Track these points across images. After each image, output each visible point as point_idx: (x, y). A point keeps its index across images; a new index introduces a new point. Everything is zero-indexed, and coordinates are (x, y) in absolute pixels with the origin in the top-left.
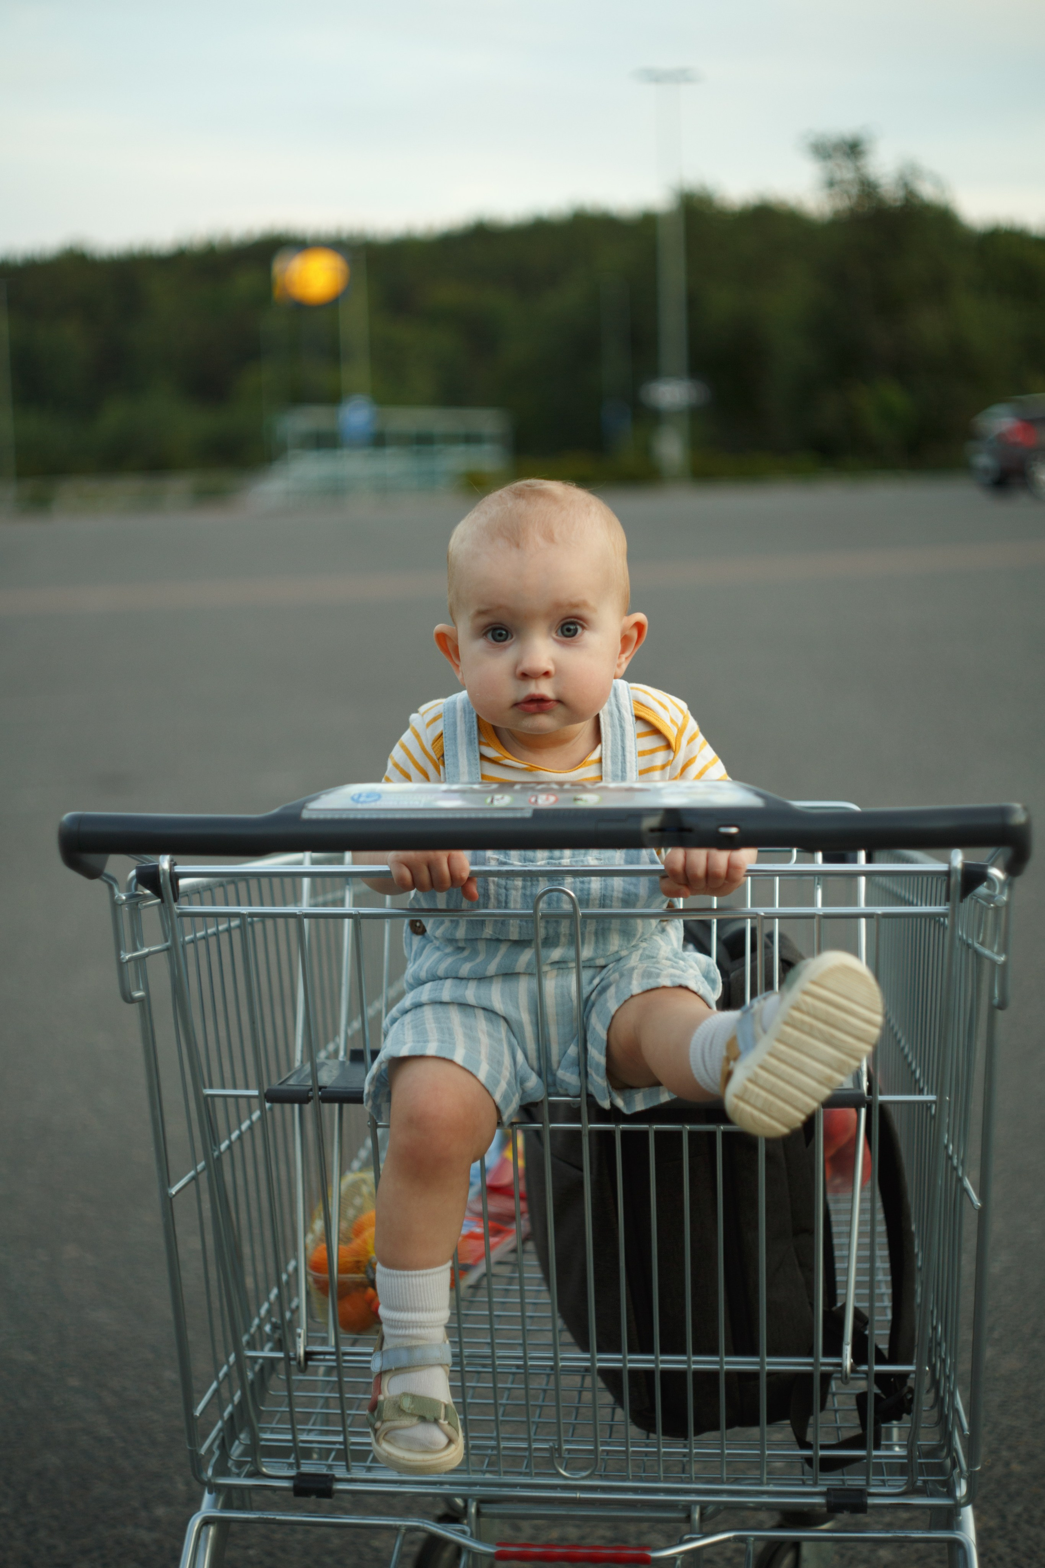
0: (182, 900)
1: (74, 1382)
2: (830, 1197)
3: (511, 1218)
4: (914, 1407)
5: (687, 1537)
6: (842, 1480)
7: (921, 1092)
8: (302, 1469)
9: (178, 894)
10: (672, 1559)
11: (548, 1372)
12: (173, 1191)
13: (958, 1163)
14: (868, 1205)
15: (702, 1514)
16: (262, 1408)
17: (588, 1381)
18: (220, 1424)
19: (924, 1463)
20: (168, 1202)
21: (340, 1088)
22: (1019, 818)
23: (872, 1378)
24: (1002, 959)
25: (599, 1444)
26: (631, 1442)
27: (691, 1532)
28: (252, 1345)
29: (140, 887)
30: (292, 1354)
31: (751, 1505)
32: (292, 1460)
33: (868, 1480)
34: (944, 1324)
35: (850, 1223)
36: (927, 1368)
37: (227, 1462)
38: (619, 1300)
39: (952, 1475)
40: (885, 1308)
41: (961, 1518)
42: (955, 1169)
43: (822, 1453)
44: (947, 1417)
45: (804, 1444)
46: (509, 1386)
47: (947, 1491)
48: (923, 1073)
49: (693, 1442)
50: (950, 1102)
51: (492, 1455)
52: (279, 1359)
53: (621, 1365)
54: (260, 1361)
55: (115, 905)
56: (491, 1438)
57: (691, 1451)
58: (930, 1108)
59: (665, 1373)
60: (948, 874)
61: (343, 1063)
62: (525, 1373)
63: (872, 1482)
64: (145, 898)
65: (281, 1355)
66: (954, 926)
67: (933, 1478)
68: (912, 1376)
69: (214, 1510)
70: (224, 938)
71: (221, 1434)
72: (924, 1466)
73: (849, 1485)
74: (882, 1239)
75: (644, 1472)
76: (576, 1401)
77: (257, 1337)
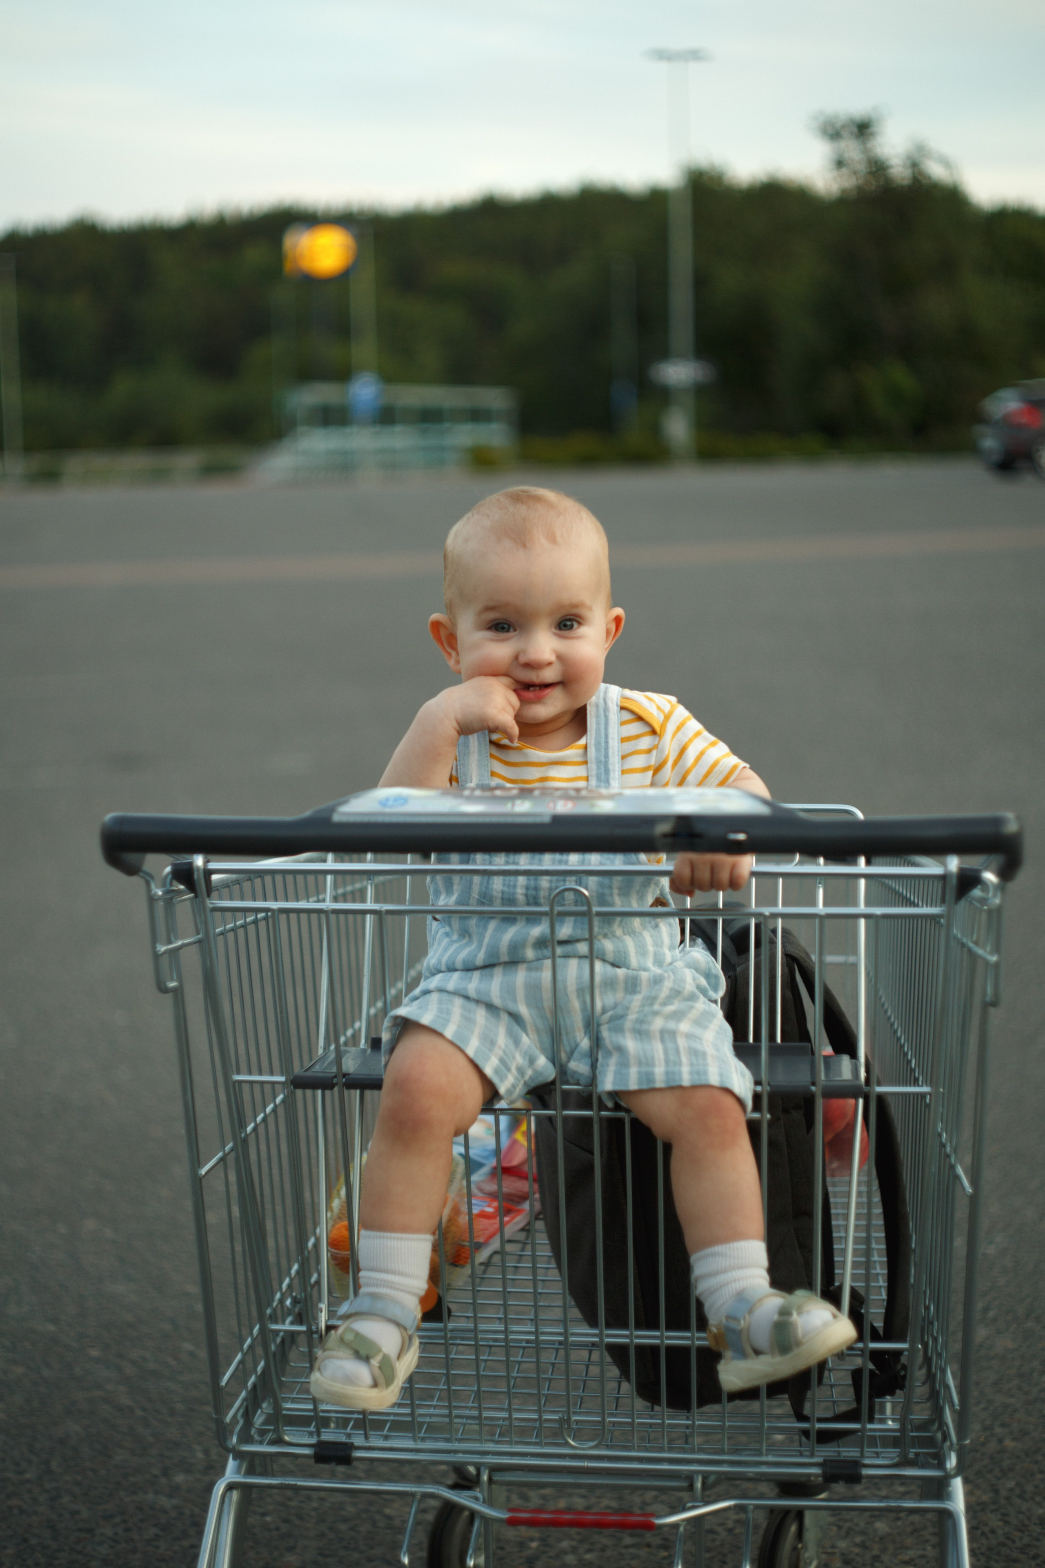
0: (214, 894)
1: (94, 1353)
2: (828, 1179)
3: (524, 1197)
4: (907, 1383)
5: (689, 1505)
6: (839, 1452)
7: (916, 1082)
8: (322, 1437)
9: (211, 889)
10: (675, 1526)
11: (557, 1346)
12: (203, 1171)
13: (950, 1151)
14: (864, 1189)
15: (704, 1483)
16: (283, 1379)
17: (596, 1356)
18: (243, 1394)
19: (917, 1437)
20: (198, 1183)
21: (363, 1075)
22: (1012, 827)
23: (867, 1355)
24: (994, 958)
25: (606, 1415)
26: (637, 1414)
27: (694, 1499)
28: (274, 1319)
29: (175, 883)
30: (314, 1328)
31: (751, 1475)
32: (312, 1429)
33: (862, 1452)
34: (936, 1304)
35: (847, 1205)
36: (920, 1346)
37: (250, 1431)
38: (627, 1278)
39: (942, 1448)
40: (880, 1287)
41: (950, 1489)
42: (948, 1156)
43: (819, 1426)
44: (938, 1393)
45: (801, 1417)
46: (519, 1359)
47: (938, 1463)
48: (918, 1063)
49: (696, 1414)
50: (943, 1094)
51: (503, 1425)
52: (299, 1332)
53: (628, 1340)
54: (282, 1334)
55: (152, 900)
56: (502, 1410)
57: (694, 1423)
58: (925, 1098)
59: (670, 1349)
60: (943, 878)
61: (364, 1051)
62: (537, 1347)
63: (866, 1454)
64: (180, 892)
65: (303, 1328)
66: (949, 927)
67: (925, 1451)
68: (906, 1353)
69: (238, 1476)
70: (251, 929)
71: (245, 1403)
72: (915, 1439)
73: (844, 1457)
74: (879, 1221)
75: (649, 1443)
76: (584, 1375)
77: (279, 1312)
